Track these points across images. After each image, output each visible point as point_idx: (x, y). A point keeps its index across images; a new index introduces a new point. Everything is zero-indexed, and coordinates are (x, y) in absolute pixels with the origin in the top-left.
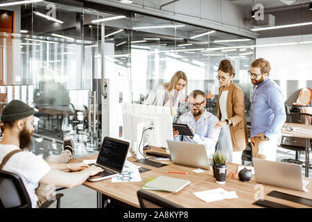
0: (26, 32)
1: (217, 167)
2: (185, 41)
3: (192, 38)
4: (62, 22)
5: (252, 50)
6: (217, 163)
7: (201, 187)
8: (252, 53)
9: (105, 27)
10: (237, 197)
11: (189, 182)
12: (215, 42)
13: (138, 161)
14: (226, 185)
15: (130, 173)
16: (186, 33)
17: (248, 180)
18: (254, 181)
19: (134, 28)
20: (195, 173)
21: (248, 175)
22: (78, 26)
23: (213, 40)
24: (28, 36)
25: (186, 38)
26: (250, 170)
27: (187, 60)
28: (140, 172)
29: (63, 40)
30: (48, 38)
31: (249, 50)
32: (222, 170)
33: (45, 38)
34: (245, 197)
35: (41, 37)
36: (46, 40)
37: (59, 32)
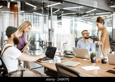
0: (24, 11)
1: (92, 57)
2: (84, 14)
3: (87, 12)
4: (36, 7)
5: (112, 18)
6: (92, 56)
7: (85, 65)
8: (112, 19)
9: (53, 8)
10: (100, 69)
11: (80, 63)
12: (97, 14)
13: (61, 56)
14: (96, 65)
15: (57, 60)
16: (84, 11)
17: (105, 63)
18: (108, 64)
19: (64, 9)
20: (84, 61)
21: (106, 61)
22: (42, 8)
23: (95, 14)
24: (24, 13)
25: (85, 13)
26: (106, 59)
27: (85, 22)
28: (61, 59)
29: (37, 15)
30: (32, 14)
31: (110, 18)
32: (94, 59)
33: (31, 14)
34: (103, 69)
35: (30, 14)
36: (31, 15)
37: (36, 11)
